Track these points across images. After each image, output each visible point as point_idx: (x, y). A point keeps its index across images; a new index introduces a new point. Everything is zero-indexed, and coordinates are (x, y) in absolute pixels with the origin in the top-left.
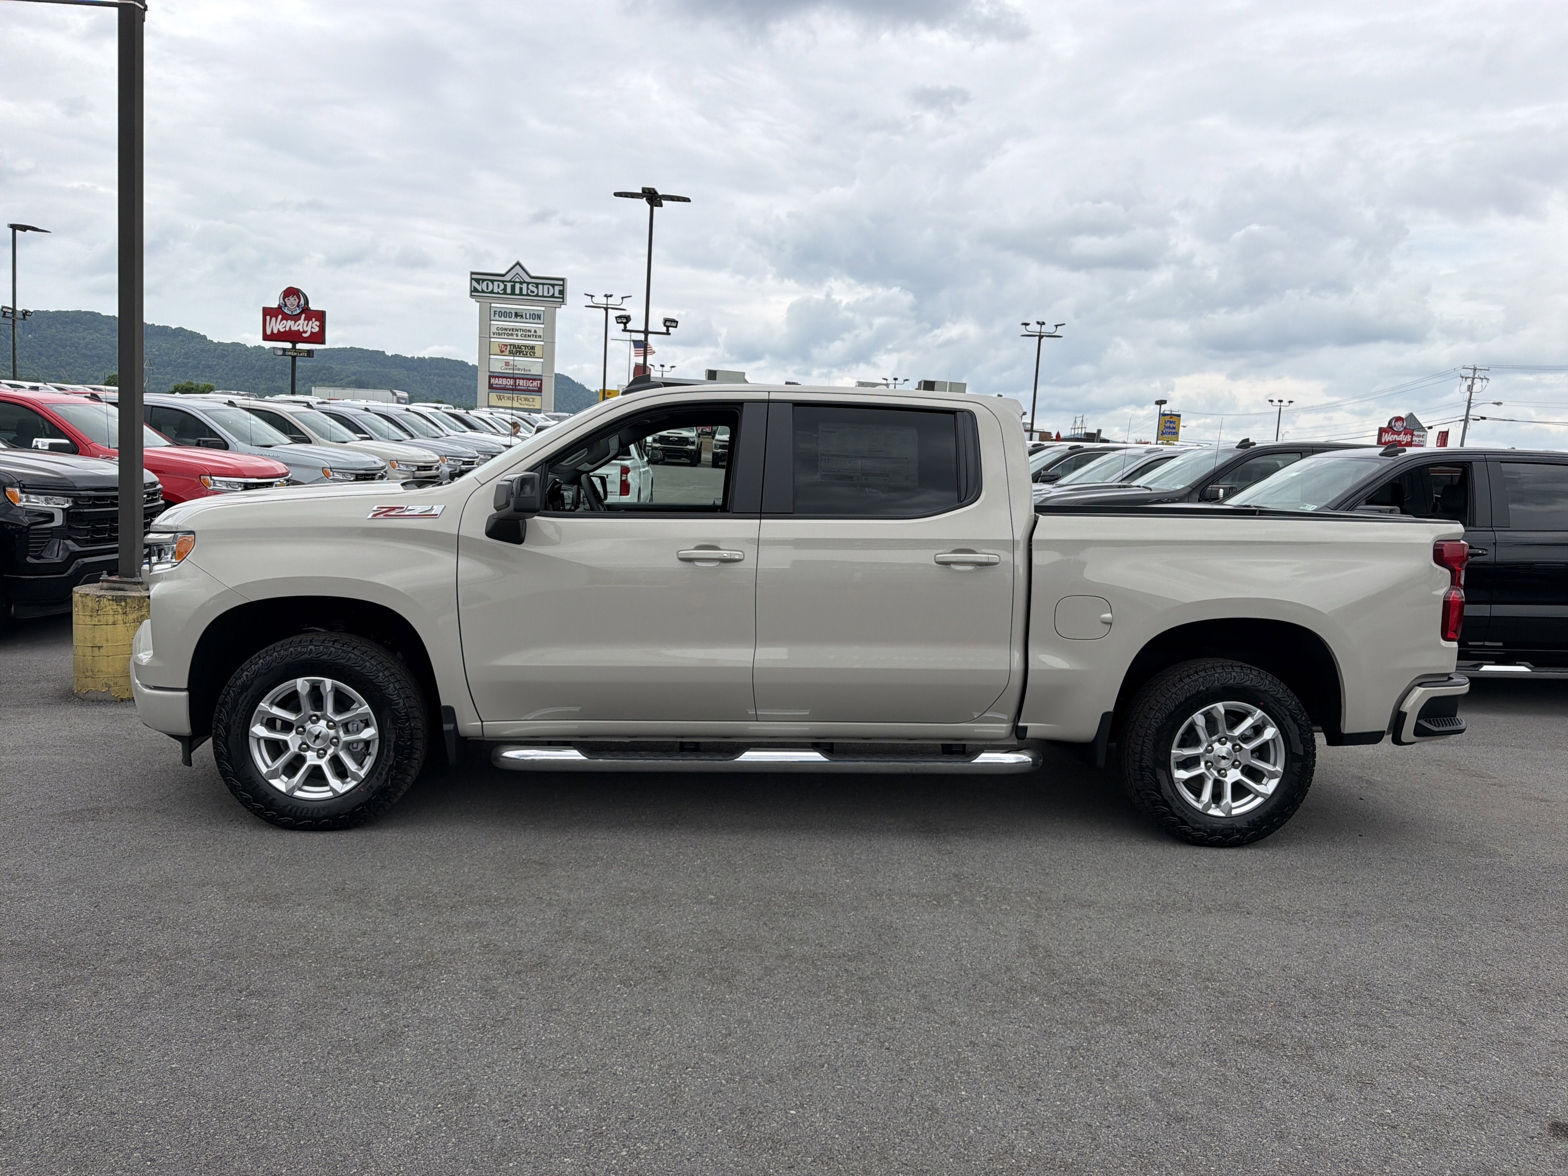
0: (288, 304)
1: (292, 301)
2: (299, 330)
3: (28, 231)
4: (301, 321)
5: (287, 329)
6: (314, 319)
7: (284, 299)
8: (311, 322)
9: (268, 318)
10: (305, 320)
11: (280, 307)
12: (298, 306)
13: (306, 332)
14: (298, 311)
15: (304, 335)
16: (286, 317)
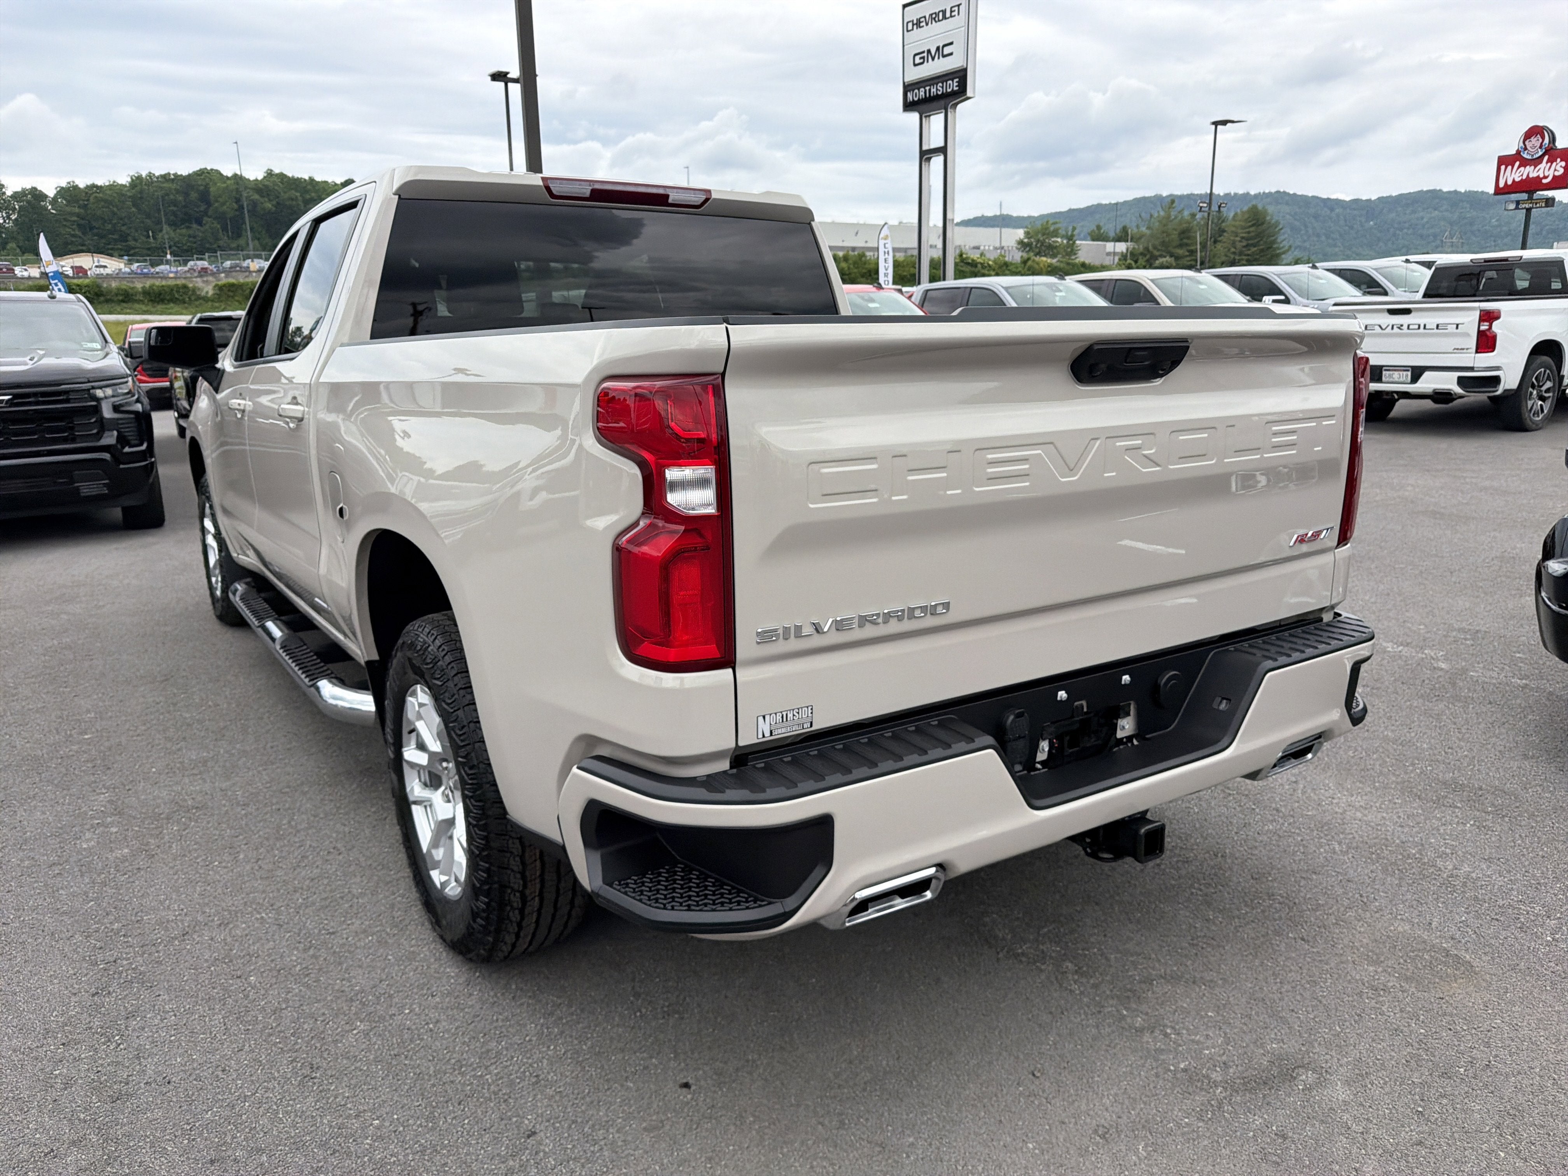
0: (1528, 147)
1: (1535, 141)
2: (1538, 176)
3: (1229, 125)
4: (1543, 164)
5: (1524, 177)
6: (1559, 160)
7: (1524, 143)
8: (1554, 164)
9: (1503, 167)
10: (1547, 163)
11: (1518, 152)
12: (1541, 147)
13: (1545, 177)
14: (1540, 153)
15: (1544, 181)
16: (1525, 163)
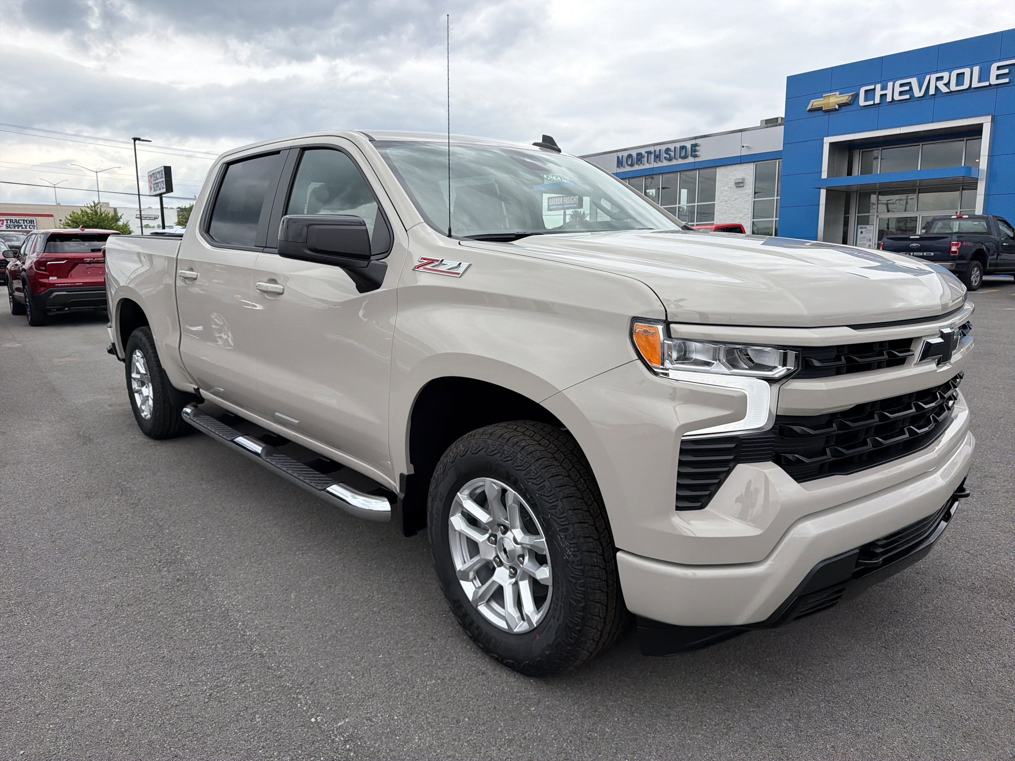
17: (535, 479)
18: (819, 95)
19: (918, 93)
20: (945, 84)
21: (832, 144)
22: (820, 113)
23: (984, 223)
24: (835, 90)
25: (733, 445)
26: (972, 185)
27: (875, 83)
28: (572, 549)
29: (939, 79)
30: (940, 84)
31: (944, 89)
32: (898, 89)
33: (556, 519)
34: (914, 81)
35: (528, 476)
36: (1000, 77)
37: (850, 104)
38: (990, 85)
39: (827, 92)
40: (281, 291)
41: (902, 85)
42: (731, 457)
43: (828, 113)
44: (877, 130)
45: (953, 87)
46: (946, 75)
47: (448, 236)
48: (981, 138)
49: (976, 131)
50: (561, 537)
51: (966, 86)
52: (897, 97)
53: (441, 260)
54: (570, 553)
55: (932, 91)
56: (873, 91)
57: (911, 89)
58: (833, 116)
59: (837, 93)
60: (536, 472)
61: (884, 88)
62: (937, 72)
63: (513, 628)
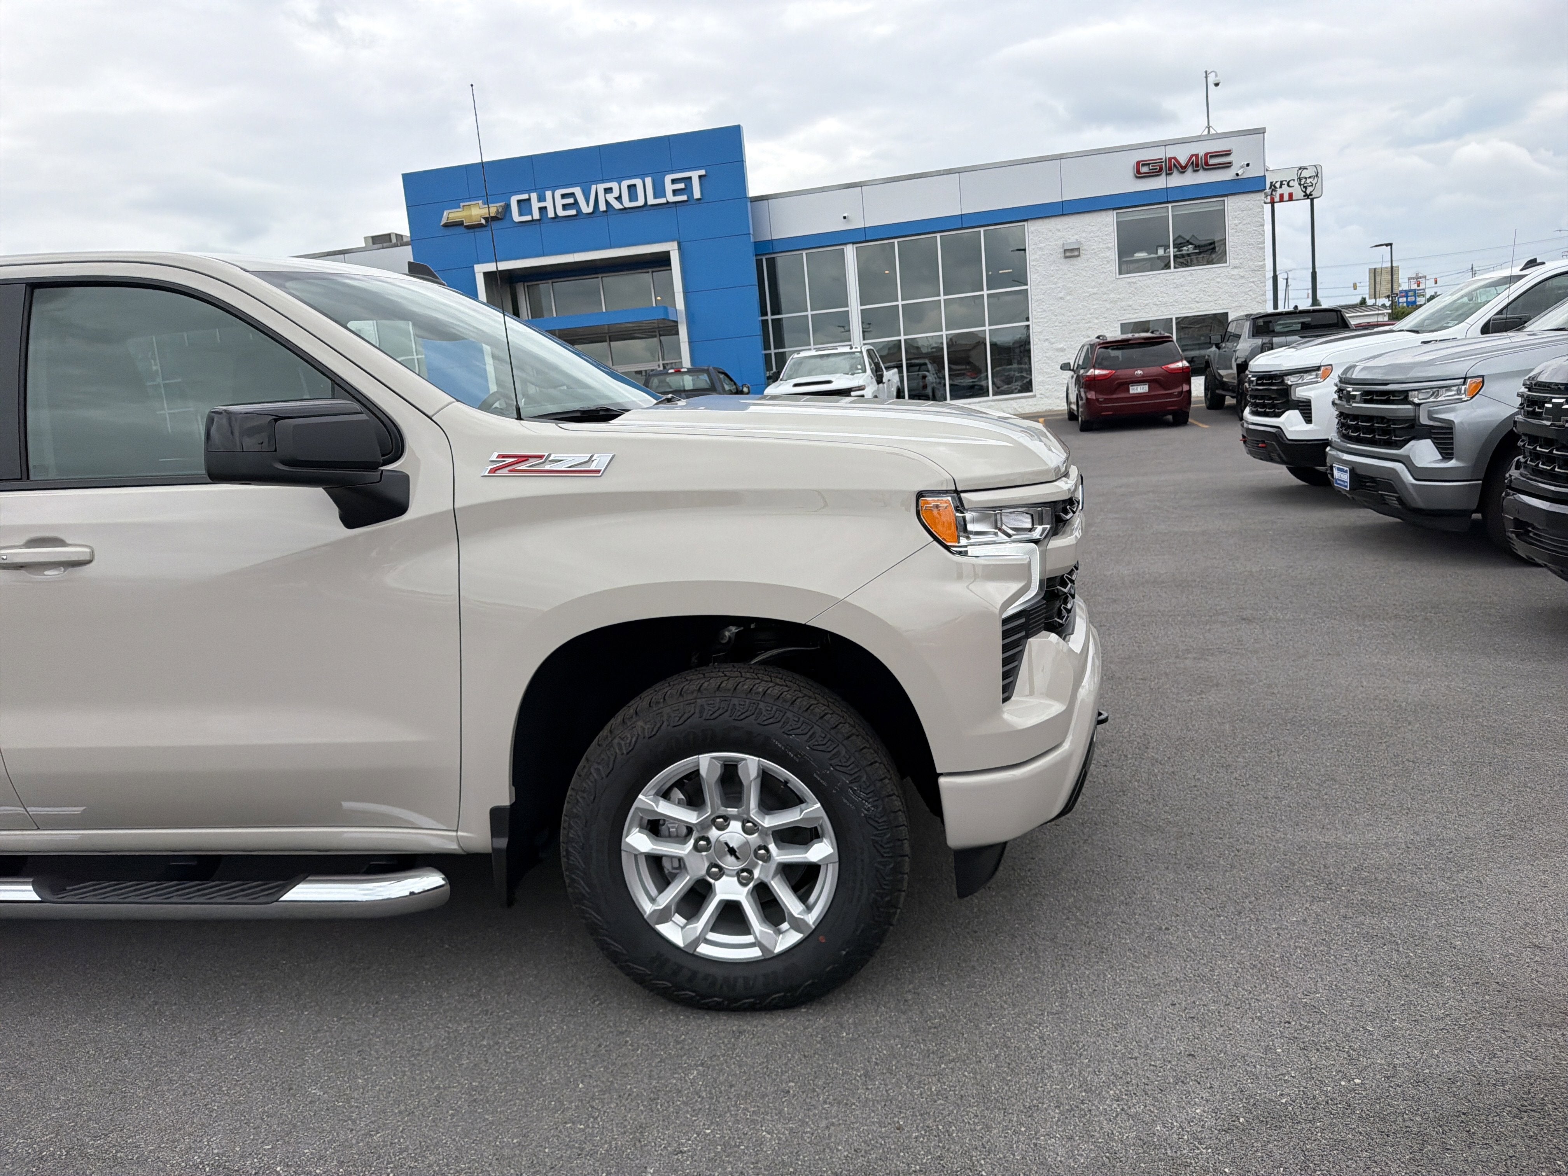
17: (799, 728)
18: (455, 204)
19: (586, 209)
20: (616, 198)
21: (487, 275)
22: (461, 230)
23: (705, 377)
24: (476, 198)
25: (1023, 620)
26: (672, 329)
27: (529, 191)
28: (871, 800)
29: (608, 190)
30: (611, 198)
31: (617, 205)
32: (560, 202)
33: (841, 769)
34: (577, 191)
35: (788, 727)
36: (676, 192)
37: (501, 219)
38: (668, 203)
39: (463, 200)
40: (88, 558)
41: (564, 196)
42: (1023, 634)
43: (472, 230)
44: (544, 256)
45: (627, 204)
46: (614, 185)
47: (517, 419)
48: (671, 270)
49: (662, 261)
50: (854, 791)
51: (641, 202)
52: (561, 213)
53: (546, 454)
54: (869, 806)
55: (602, 207)
56: (527, 203)
57: (576, 202)
58: (480, 234)
59: (480, 202)
60: (797, 719)
61: (542, 199)
62: (603, 181)
63: (771, 948)
